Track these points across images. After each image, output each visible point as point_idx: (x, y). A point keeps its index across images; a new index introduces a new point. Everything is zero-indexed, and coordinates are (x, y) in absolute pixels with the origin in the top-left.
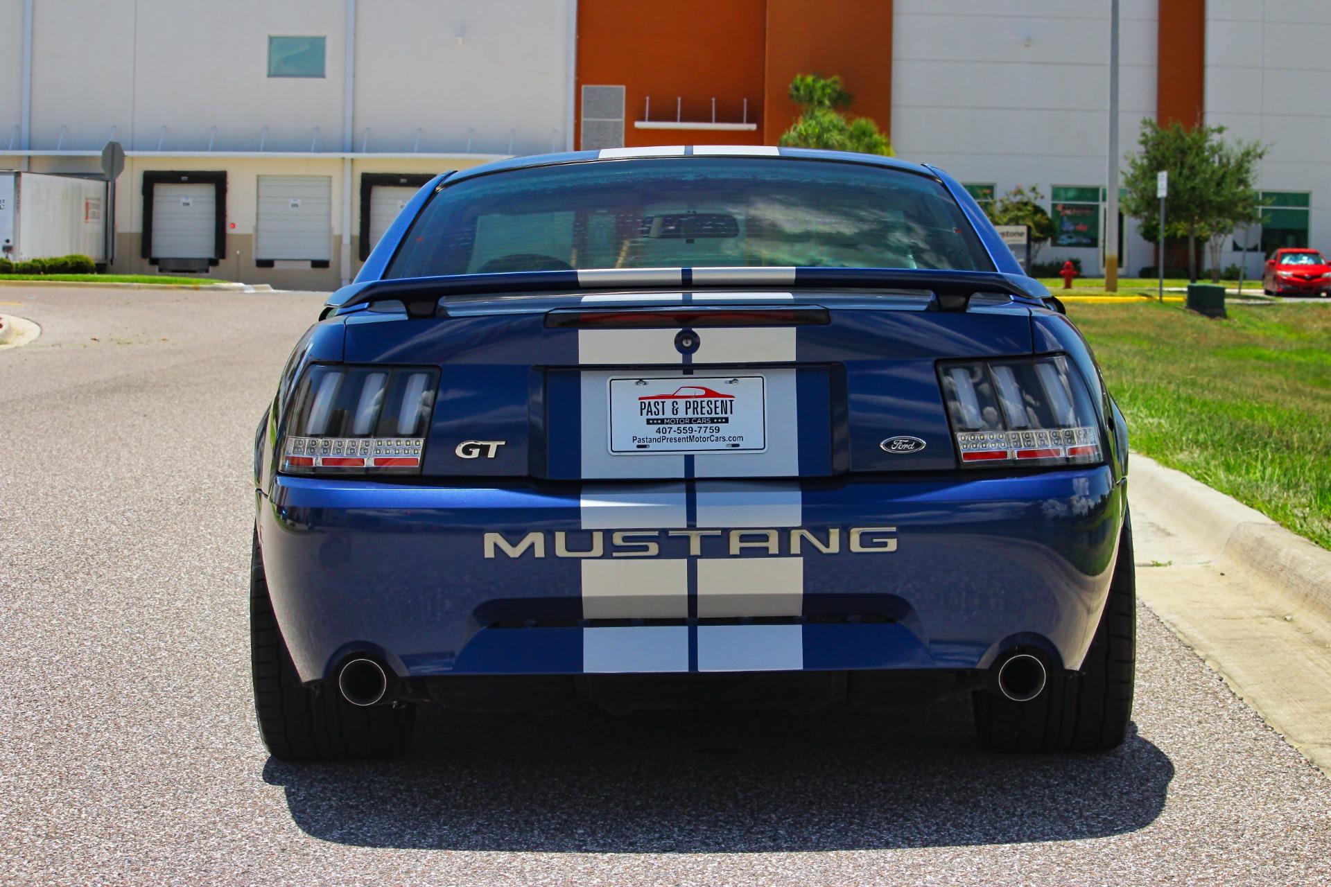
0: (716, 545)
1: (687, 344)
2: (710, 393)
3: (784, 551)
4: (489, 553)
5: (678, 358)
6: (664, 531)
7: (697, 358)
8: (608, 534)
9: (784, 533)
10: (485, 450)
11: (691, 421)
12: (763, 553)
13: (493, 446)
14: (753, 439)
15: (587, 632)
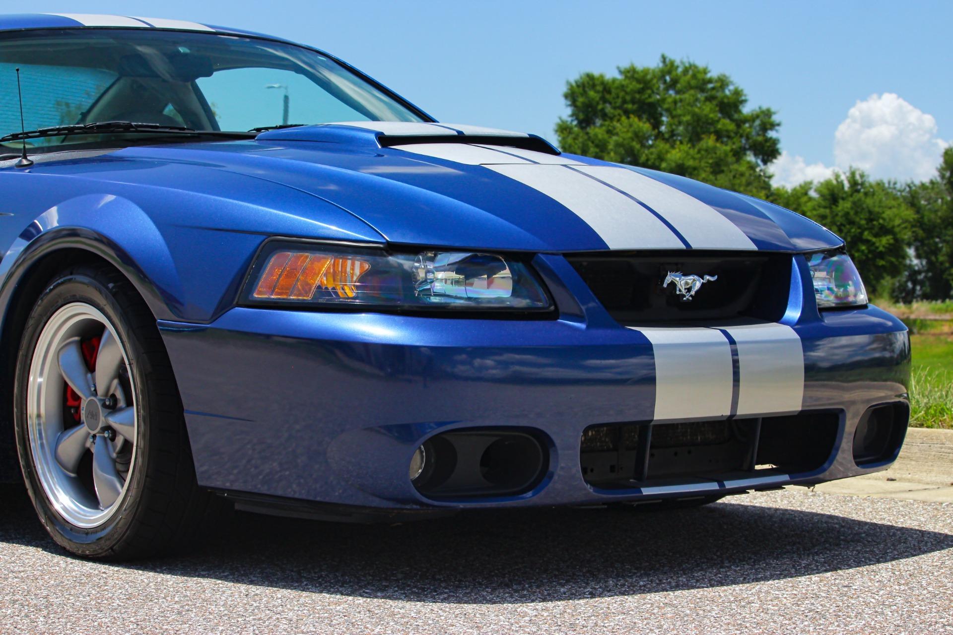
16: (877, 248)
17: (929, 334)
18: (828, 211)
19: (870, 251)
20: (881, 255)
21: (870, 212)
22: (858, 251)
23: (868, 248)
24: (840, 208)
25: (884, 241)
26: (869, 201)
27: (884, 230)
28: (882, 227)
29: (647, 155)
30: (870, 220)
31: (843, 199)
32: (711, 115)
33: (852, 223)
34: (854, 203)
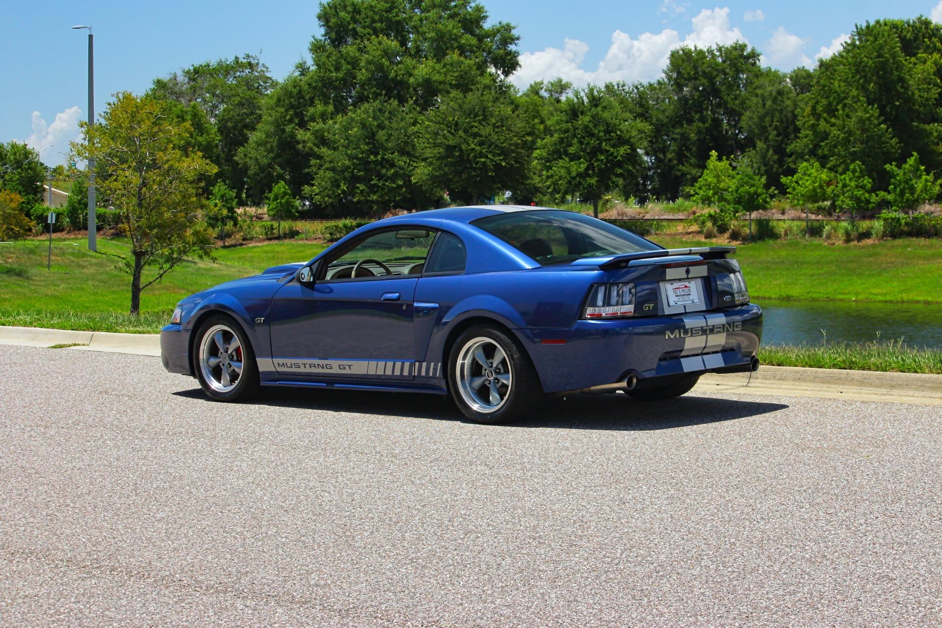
0: (712, 331)
1: (688, 272)
2: (686, 287)
3: (723, 331)
4: (667, 338)
5: (685, 276)
6: (702, 327)
7: (689, 276)
8: (692, 329)
9: (723, 325)
10: (649, 307)
11: (684, 295)
12: (719, 332)
13: (651, 305)
14: (696, 300)
15: (682, 360)
16: (616, 157)
17: (665, 234)
18: (570, 125)
19: (608, 161)
20: (620, 164)
21: (608, 125)
22: (597, 160)
23: (607, 158)
24: (580, 122)
25: (623, 150)
26: (606, 115)
27: (622, 141)
28: (619, 138)
29: (396, 71)
30: (608, 132)
31: (582, 113)
32: (455, 31)
33: (592, 135)
34: (593, 117)
